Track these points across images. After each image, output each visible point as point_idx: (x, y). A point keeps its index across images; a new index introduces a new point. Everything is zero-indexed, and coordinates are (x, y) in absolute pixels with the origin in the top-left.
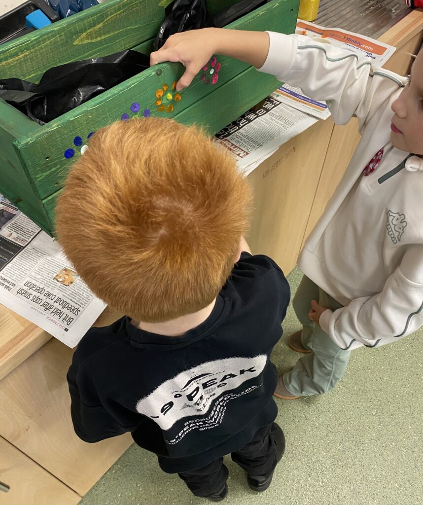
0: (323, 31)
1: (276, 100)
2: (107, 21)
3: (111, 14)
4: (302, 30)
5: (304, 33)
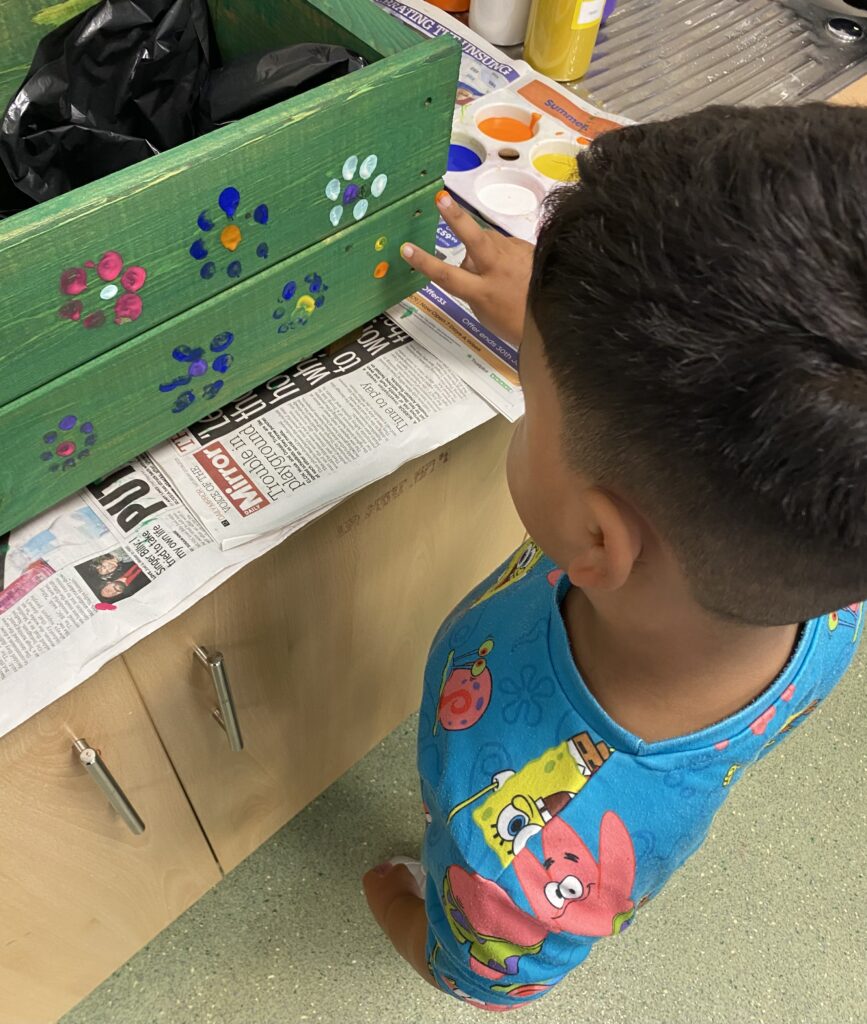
4: (532, 109)
5: (535, 119)
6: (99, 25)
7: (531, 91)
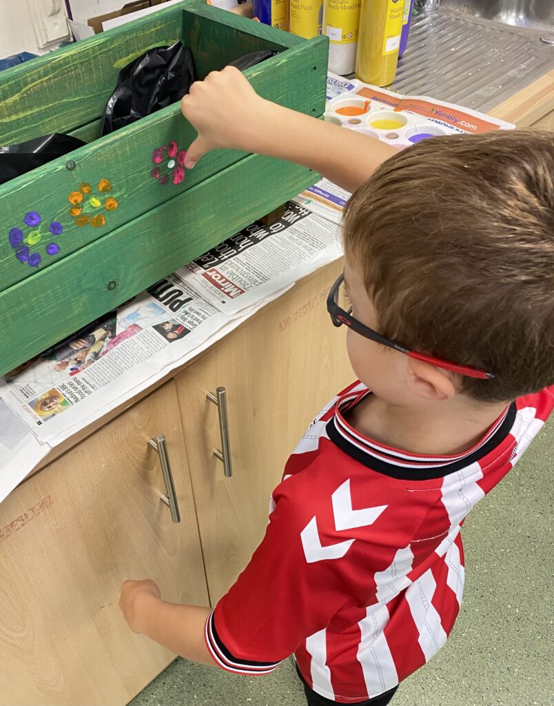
0: (401, 100)
1: (304, 209)
2: (26, 92)
3: (33, 81)
4: (364, 99)
5: (367, 104)
6: (144, 65)
7: (362, 92)
